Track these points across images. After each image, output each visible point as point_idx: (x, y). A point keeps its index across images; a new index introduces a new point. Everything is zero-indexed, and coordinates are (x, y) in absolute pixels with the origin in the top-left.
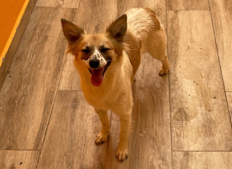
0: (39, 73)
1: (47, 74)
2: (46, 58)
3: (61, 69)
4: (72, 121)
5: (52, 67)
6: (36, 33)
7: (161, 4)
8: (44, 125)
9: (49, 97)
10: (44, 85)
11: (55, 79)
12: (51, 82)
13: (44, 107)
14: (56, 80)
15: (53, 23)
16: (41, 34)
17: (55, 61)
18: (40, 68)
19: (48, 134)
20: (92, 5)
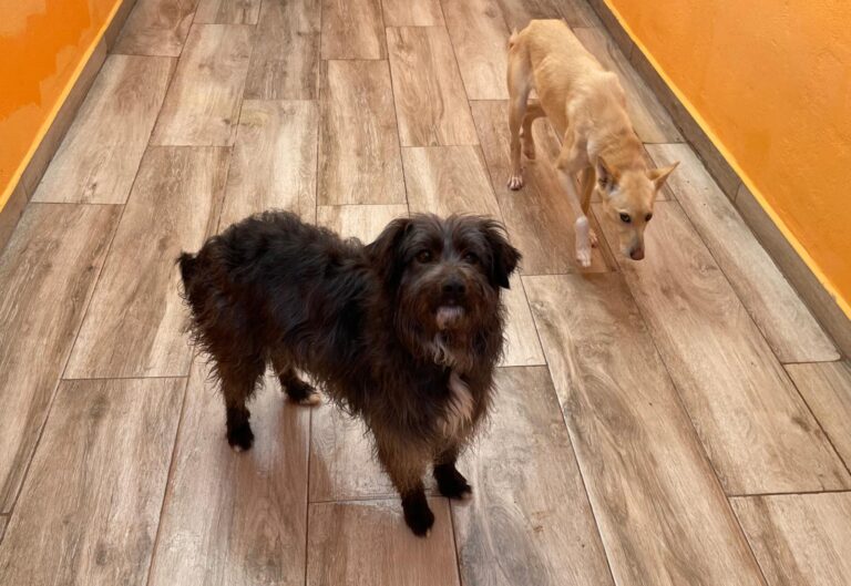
0: (23, 344)
1: (42, 343)
2: (42, 312)
3: (75, 333)
4: (89, 445)
5: (55, 328)
6: (25, 258)
7: (305, 193)
8: (24, 458)
9: (41, 395)
10: (31, 369)
11: (59, 355)
12: (49, 362)
14: (60, 358)
15: (67, 236)
16: (37, 260)
17: (62, 317)
18: (27, 333)
19: (31, 477)
20: (157, 196)
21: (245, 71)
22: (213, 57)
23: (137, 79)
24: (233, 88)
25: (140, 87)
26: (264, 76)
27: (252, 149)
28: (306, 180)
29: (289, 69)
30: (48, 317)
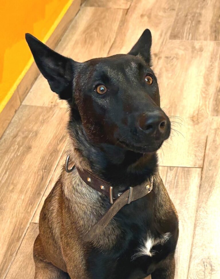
0: (9, 198)
1: (21, 199)
2: (23, 178)
3: (42, 193)
5: (30, 189)
6: (15, 141)
7: (204, 107)
9: (17, 232)
10: (12, 215)
11: (31, 206)
12: (24, 210)
13: (7, 245)
14: (31, 209)
15: (43, 128)
16: (23, 143)
17: (35, 182)
18: (12, 191)
21: (173, 20)
22: (151, 9)
23: (99, 24)
24: (162, 32)
25: (100, 29)
26: (184, 23)
27: (170, 75)
28: (205, 98)
29: (202, 19)
30: (26, 181)
